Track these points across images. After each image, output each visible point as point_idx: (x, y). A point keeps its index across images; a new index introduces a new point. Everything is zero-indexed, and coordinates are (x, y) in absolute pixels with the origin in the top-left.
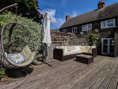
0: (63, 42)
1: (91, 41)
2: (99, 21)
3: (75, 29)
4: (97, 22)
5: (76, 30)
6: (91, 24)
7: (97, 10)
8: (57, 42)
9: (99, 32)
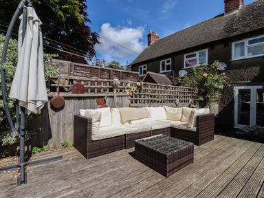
0: (110, 94)
1: (204, 94)
2: (226, 42)
3: (166, 64)
4: (223, 45)
5: (168, 68)
6: (207, 50)
7: (223, 15)
8: (85, 95)
9: (226, 70)
